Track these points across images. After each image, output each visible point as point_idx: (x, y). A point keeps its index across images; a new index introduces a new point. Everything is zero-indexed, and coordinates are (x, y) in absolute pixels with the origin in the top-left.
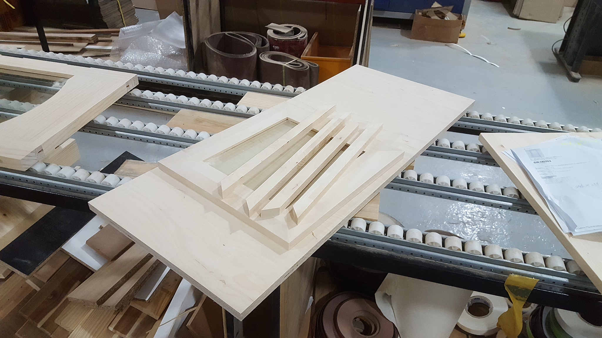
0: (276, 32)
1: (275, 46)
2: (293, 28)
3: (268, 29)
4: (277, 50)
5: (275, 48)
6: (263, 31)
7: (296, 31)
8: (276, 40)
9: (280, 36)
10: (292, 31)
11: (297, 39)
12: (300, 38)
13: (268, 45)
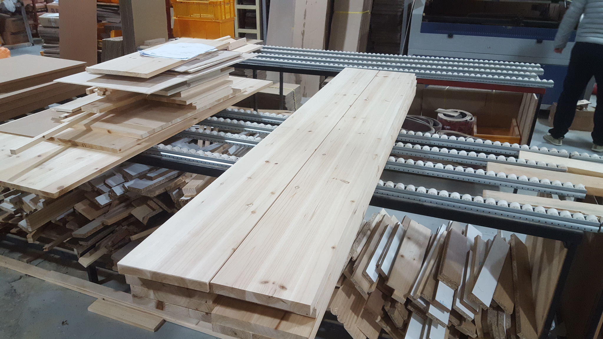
0: (445, 115)
1: (446, 126)
2: (460, 112)
3: (437, 113)
4: (448, 129)
5: (446, 128)
6: (435, 115)
7: (464, 115)
8: (449, 121)
9: (451, 118)
10: (459, 115)
11: (467, 121)
12: (469, 120)
13: (441, 125)
